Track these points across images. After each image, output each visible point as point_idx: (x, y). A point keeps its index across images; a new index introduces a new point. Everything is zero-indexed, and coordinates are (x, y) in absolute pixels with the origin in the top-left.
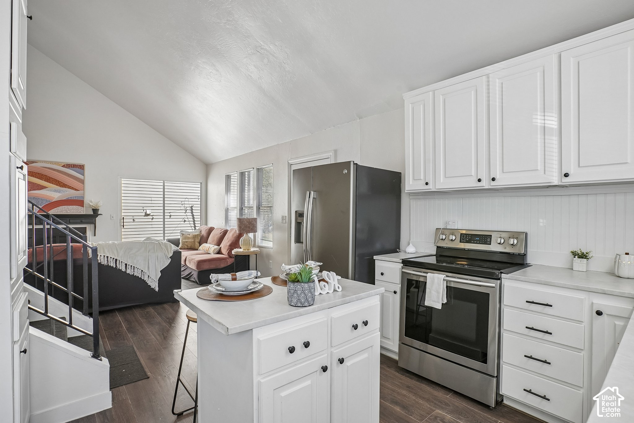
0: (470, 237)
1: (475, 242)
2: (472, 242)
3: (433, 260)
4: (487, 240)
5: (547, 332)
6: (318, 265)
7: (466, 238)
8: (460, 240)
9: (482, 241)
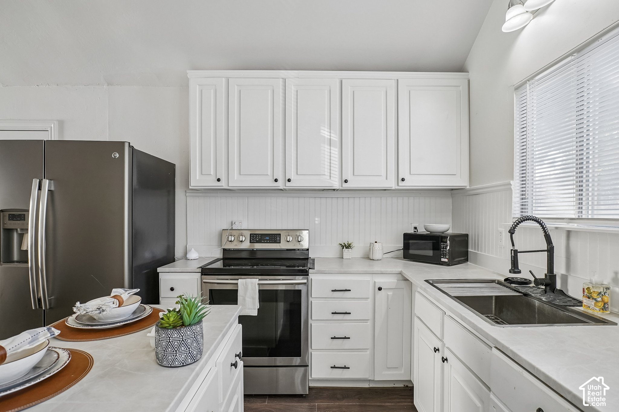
0: (260, 237)
1: (265, 241)
2: (263, 241)
3: (219, 265)
4: (276, 239)
5: (346, 313)
6: (134, 293)
7: (256, 238)
8: (250, 240)
9: (272, 240)
